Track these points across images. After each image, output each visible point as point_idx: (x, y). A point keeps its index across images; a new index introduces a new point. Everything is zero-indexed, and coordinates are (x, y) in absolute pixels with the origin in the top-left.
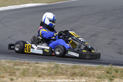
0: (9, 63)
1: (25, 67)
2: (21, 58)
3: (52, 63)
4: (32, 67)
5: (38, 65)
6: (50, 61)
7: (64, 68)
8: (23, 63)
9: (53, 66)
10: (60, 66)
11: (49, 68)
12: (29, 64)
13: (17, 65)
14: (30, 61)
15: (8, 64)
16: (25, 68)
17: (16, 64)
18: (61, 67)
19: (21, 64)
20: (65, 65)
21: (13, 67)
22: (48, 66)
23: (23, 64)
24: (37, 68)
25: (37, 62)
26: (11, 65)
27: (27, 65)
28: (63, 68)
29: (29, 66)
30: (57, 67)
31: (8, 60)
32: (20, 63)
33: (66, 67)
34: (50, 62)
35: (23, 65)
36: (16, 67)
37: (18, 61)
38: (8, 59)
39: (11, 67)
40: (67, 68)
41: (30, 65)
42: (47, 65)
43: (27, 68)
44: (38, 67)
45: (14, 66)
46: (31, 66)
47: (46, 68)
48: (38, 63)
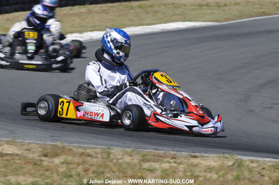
0: (131, 156)
1: (166, 164)
2: (156, 144)
3: (227, 158)
4: (182, 166)
5: (196, 161)
6: (223, 153)
7: (256, 167)
8: (162, 156)
9: (230, 163)
10: (247, 163)
11: (221, 168)
12: (175, 158)
13: (148, 161)
14: (179, 153)
15: (127, 159)
16: (167, 167)
17: (146, 157)
18: (248, 166)
19: (158, 159)
20: (257, 161)
21: (141, 166)
22: (219, 163)
23: (161, 159)
24: (193, 168)
25: (193, 154)
26: (136, 161)
27: (172, 161)
28: (253, 167)
29: (175, 162)
30: (239, 166)
31: (129, 150)
32: (154, 155)
33: (259, 165)
34: (222, 155)
35: (162, 161)
36: (146, 165)
37: (149, 150)
38: (129, 147)
39: (135, 165)
40: (261, 167)
41: (178, 161)
42: (215, 162)
43: (171, 167)
44: (196, 166)
45: (143, 163)
46: (179, 164)
47: (214, 167)
48: (196, 157)
